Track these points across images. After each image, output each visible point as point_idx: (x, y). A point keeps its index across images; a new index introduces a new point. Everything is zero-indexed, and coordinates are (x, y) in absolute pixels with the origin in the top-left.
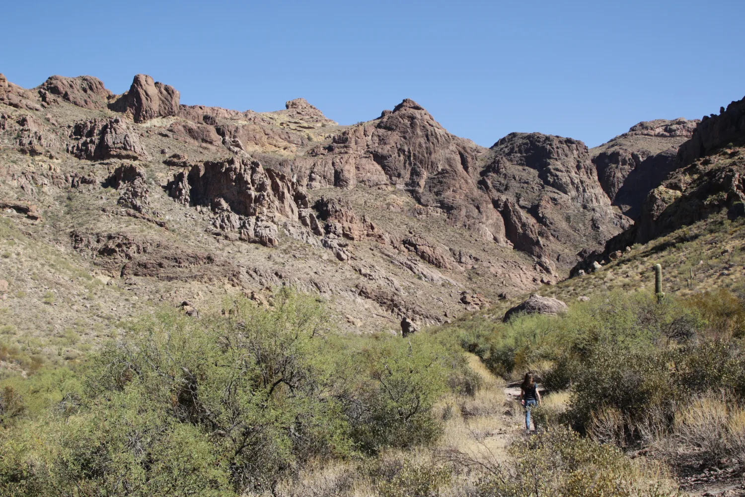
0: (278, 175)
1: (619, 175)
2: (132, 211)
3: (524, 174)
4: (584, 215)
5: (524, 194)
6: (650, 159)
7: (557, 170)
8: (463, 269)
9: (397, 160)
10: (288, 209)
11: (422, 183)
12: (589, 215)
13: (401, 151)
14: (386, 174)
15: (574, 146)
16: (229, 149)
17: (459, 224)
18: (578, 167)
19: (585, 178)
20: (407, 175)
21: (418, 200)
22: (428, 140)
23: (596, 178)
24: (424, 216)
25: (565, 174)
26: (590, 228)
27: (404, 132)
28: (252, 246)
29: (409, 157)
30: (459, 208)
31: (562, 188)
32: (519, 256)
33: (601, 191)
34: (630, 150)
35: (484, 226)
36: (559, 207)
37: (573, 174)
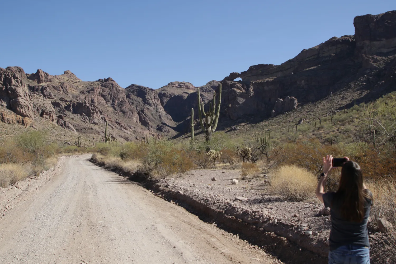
0: (96, 107)
1: (166, 101)
2: (64, 115)
3: (138, 99)
4: (157, 114)
5: (138, 106)
6: (175, 96)
7: (148, 99)
8: (131, 130)
9: (108, 97)
10: (98, 115)
11: (116, 104)
12: (158, 114)
13: (109, 94)
14: (105, 101)
15: (153, 91)
16: (65, 93)
17: (127, 117)
18: (155, 98)
19: (157, 102)
20: (111, 101)
21: (115, 109)
22: (117, 91)
23: (160, 102)
24: (117, 114)
25: (151, 100)
26: (159, 118)
27: (110, 88)
28: (93, 125)
29: (112, 96)
30: (127, 112)
31: (150, 105)
32: (143, 127)
33: (162, 106)
34: (169, 93)
35: (134, 118)
36: (149, 111)
37: (153, 101)
